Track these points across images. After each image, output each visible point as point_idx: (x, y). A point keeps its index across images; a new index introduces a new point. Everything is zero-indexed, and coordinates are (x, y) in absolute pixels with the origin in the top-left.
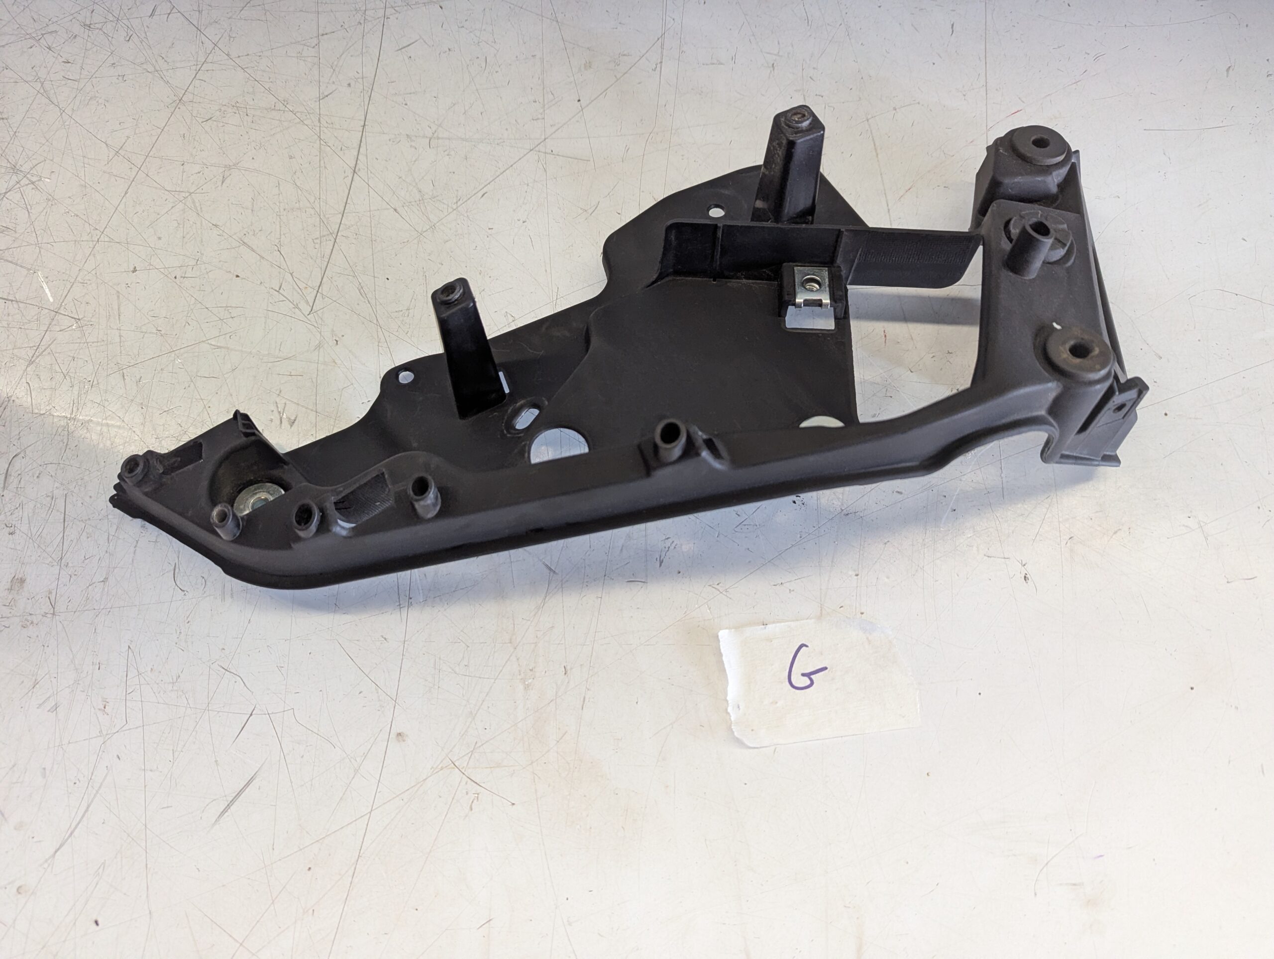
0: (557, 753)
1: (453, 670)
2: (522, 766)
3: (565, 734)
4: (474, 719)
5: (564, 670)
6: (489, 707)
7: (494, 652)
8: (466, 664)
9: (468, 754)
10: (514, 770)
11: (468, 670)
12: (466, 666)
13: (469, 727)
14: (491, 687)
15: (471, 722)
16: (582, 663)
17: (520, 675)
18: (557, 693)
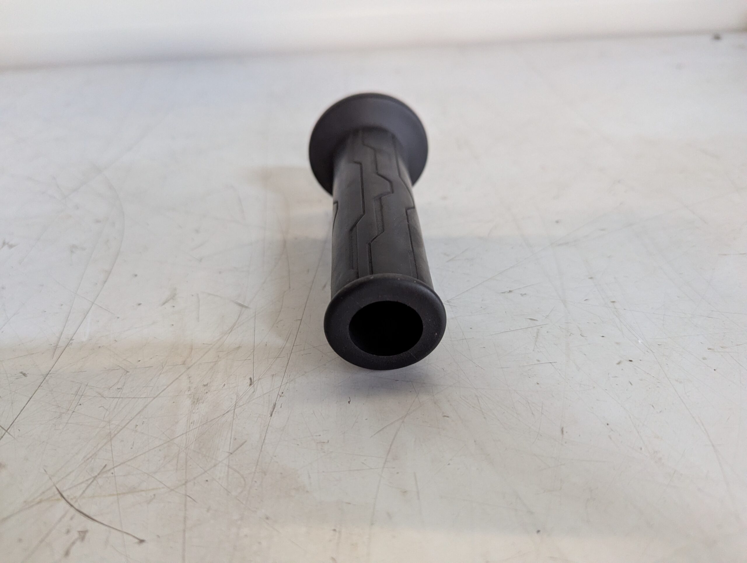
0: (229, 466)
1: (100, 394)
2: (169, 488)
3: (243, 444)
4: (111, 440)
5: (249, 381)
6: (137, 426)
7: (160, 374)
8: (119, 388)
9: (87, 480)
10: (154, 495)
11: (120, 393)
12: (119, 389)
13: (100, 449)
14: (147, 405)
15: (106, 444)
16: (275, 374)
17: (189, 391)
18: (236, 403)
